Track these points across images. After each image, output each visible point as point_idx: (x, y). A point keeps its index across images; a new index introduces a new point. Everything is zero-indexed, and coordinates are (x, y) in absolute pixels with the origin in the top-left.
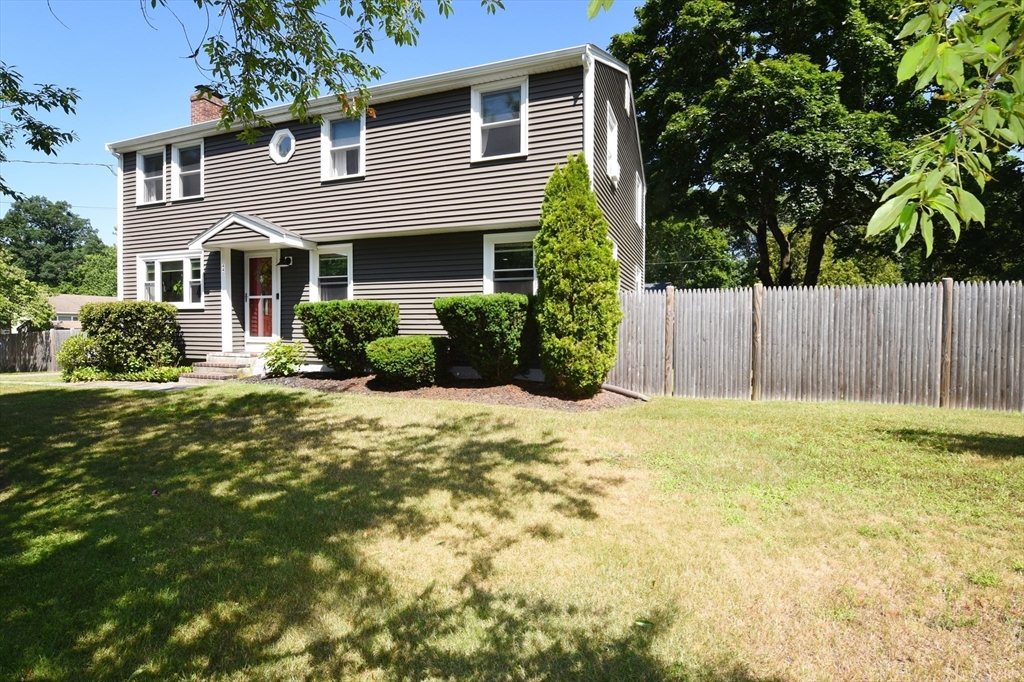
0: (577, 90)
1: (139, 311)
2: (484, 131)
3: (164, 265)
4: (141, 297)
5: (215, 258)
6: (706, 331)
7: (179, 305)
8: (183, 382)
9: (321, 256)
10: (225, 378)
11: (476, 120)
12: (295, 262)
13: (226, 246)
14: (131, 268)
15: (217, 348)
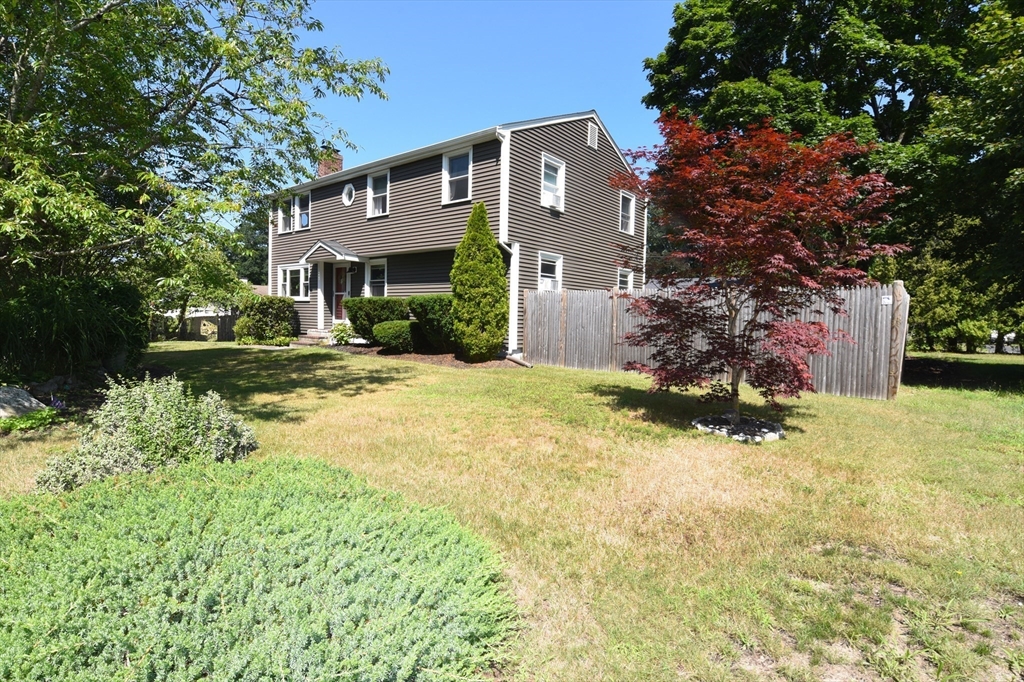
0: (497, 155)
1: (271, 302)
2: (451, 182)
3: (291, 272)
4: (280, 294)
5: (315, 268)
6: (585, 321)
7: (296, 298)
8: (291, 346)
9: (372, 267)
10: (311, 345)
11: (446, 176)
12: (357, 269)
13: (322, 258)
14: (275, 274)
15: (315, 326)
